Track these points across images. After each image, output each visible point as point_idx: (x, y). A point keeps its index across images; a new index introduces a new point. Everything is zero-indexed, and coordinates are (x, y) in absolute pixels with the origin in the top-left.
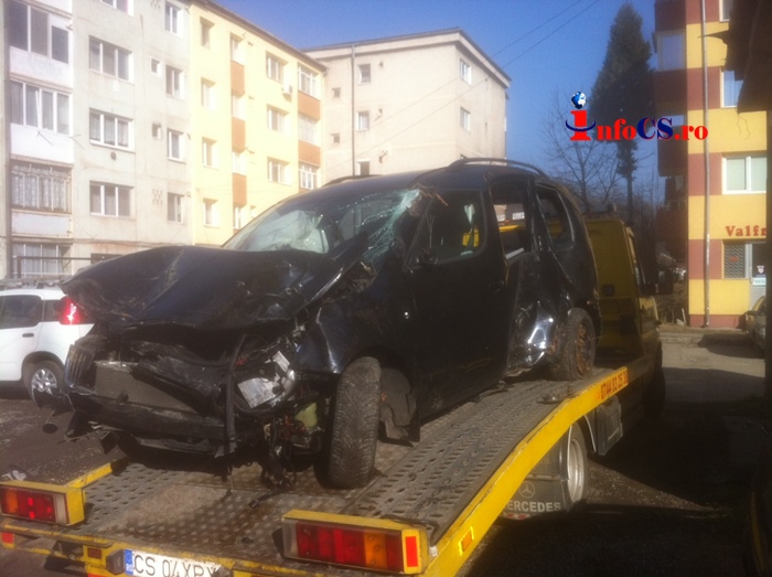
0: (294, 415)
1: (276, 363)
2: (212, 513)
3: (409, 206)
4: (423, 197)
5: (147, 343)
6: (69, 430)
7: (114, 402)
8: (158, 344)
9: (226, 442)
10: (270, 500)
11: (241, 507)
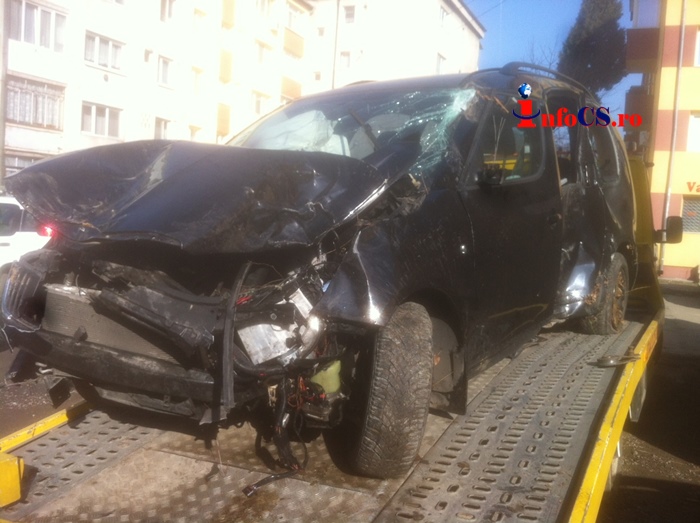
0: (311, 376)
1: (293, 305)
2: (192, 498)
3: (465, 108)
4: (480, 99)
5: (114, 265)
6: (11, 371)
7: (68, 341)
8: (130, 268)
9: (215, 405)
10: (272, 486)
11: (232, 493)
